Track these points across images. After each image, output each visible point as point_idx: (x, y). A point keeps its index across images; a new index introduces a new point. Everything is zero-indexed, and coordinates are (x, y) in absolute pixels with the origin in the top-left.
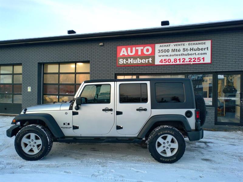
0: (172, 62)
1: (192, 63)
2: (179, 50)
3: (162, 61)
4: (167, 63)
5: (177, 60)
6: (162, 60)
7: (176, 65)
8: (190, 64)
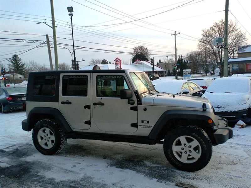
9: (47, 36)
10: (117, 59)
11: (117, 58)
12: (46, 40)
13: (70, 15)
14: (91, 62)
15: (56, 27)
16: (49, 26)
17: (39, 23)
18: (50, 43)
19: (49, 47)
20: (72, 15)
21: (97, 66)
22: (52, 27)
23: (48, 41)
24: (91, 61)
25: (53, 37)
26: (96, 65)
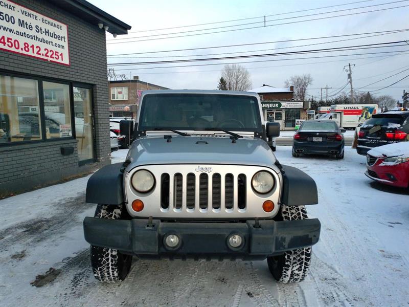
0: (22, 49)
1: (50, 59)
2: (30, 27)
3: (4, 40)
4: (13, 49)
5: (29, 47)
6: (3, 37)
7: (28, 57)
8: (47, 60)
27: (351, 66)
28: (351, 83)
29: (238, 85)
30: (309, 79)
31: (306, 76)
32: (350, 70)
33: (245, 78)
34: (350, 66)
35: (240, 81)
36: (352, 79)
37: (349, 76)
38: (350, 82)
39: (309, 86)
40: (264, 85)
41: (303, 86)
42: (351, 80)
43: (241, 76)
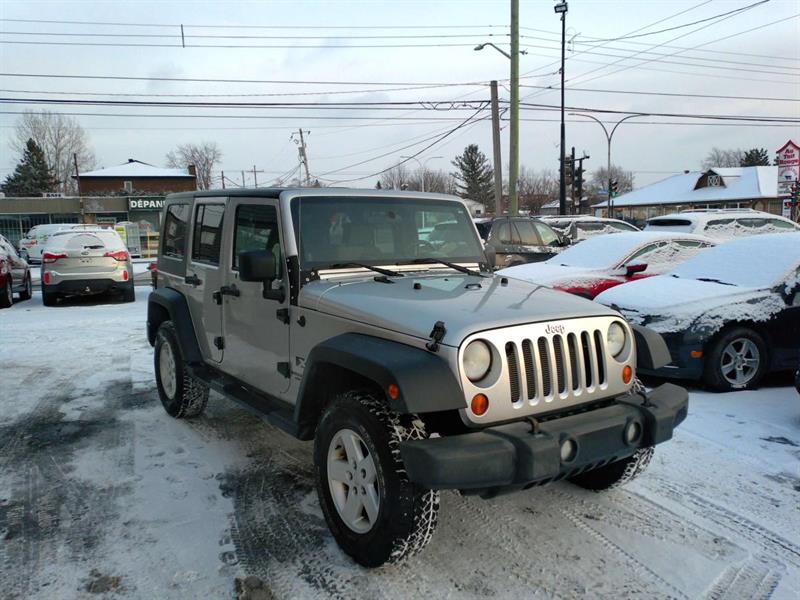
9: (494, 85)
10: (790, 148)
11: (790, 143)
12: (489, 98)
13: (558, 9)
14: (709, 159)
15: (523, 53)
16: (502, 52)
17: (481, 48)
18: (500, 105)
19: (496, 119)
20: (564, 8)
21: (714, 174)
22: (509, 53)
23: (495, 100)
24: (709, 156)
25: (509, 88)
26: (710, 171)
27: (304, 134)
28: (305, 164)
29: (62, 158)
30: (215, 152)
31: (209, 146)
32: (302, 141)
33: (77, 142)
34: (301, 133)
35: (66, 149)
36: (307, 157)
37: (302, 151)
38: (305, 162)
39: (215, 165)
40: (131, 161)
41: (204, 165)
42: (305, 159)
43: (67, 137)
